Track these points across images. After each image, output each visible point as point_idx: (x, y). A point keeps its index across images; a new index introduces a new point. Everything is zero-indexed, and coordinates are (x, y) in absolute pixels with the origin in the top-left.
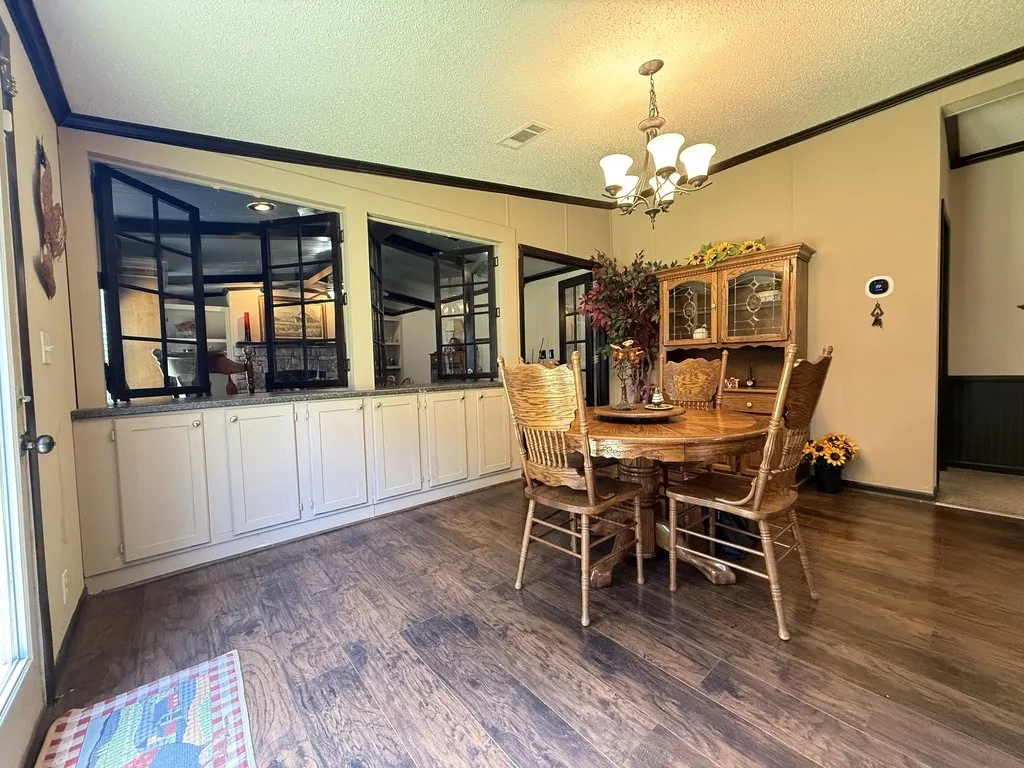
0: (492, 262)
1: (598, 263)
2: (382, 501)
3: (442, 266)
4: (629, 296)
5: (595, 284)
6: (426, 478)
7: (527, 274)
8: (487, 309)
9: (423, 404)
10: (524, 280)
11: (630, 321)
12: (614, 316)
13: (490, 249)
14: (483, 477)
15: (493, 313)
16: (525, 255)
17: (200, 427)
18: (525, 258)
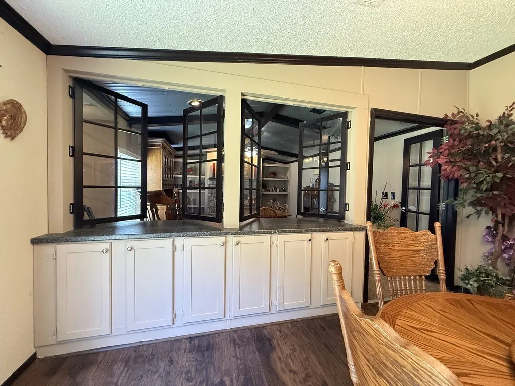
0: (346, 125)
1: (452, 120)
2: (236, 317)
3: (306, 132)
4: (495, 149)
5: (445, 139)
6: (274, 303)
7: (376, 135)
8: (339, 163)
9: (275, 243)
10: (374, 139)
11: (500, 175)
12: (472, 169)
13: (344, 115)
14: (323, 306)
15: (344, 167)
16: (377, 117)
17: (108, 253)
18: (377, 120)
